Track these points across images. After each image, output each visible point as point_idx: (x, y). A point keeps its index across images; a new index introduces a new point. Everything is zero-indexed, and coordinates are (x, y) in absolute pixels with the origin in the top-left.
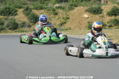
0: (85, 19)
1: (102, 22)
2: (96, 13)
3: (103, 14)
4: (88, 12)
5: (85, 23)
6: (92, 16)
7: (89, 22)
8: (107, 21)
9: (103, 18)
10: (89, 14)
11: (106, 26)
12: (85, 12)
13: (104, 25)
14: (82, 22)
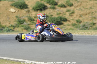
0: (12, 13)
1: (30, 16)
2: (22, 7)
3: (29, 9)
4: (13, 7)
5: (13, 17)
6: (18, 11)
7: (17, 17)
8: (33, 16)
9: (29, 13)
10: (15, 8)
11: (34, 20)
12: (10, 6)
13: (32, 20)
14: (10, 16)
